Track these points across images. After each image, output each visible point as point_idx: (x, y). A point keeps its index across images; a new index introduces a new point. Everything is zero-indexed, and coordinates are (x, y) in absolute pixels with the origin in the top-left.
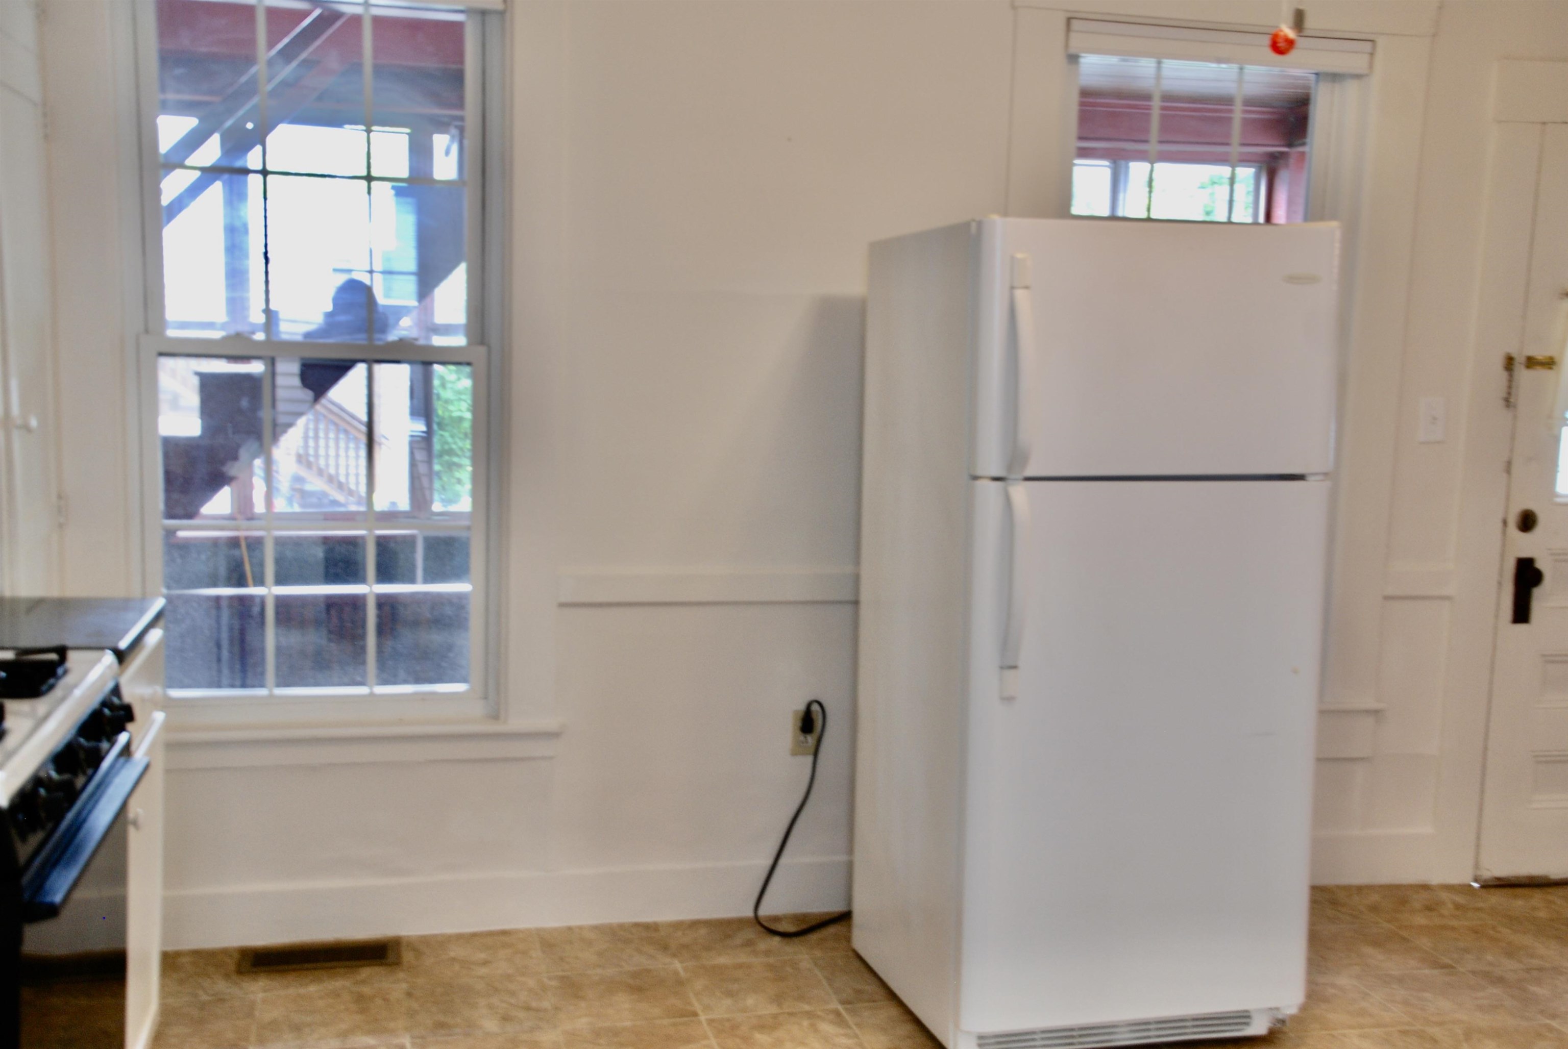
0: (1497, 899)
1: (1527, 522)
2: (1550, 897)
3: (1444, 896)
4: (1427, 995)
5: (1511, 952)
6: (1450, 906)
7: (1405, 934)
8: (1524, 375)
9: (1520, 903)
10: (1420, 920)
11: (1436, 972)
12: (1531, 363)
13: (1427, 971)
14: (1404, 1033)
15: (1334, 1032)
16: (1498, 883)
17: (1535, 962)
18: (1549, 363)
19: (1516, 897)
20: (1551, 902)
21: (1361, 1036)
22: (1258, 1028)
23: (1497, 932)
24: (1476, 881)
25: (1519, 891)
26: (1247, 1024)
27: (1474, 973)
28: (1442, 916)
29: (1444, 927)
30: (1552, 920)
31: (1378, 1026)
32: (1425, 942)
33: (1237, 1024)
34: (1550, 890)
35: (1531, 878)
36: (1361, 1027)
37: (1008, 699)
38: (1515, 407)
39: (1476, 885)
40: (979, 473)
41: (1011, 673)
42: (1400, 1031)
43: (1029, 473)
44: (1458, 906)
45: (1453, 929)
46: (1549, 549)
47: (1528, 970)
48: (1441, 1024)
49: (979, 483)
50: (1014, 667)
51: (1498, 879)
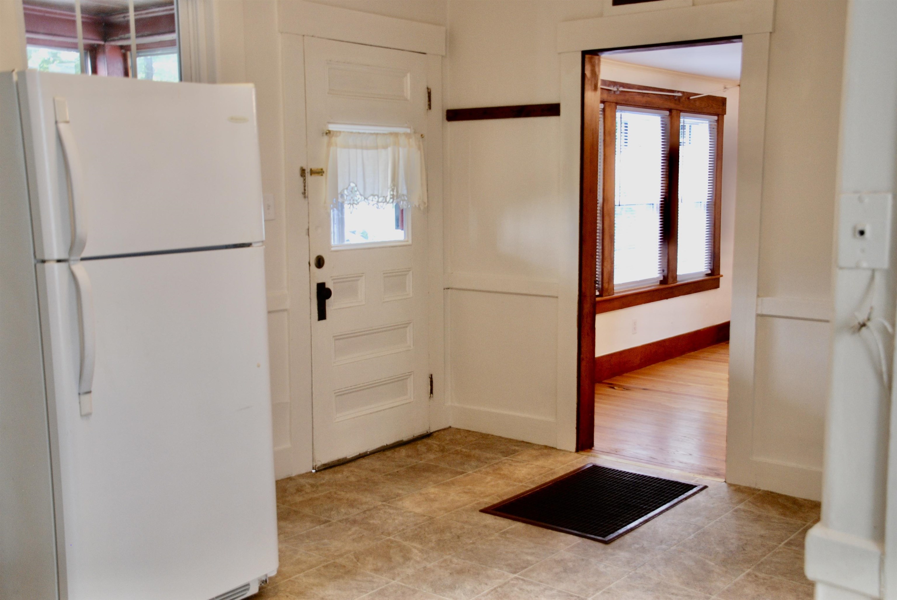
0: (327, 476)
1: (320, 262)
2: (351, 469)
3: (303, 481)
4: (326, 541)
5: (352, 504)
6: (308, 486)
7: (294, 508)
8: (310, 179)
9: (340, 475)
10: (298, 499)
11: (322, 526)
12: (312, 172)
13: (318, 527)
14: (326, 567)
15: (291, 579)
16: (325, 467)
17: (365, 507)
18: (320, 172)
19: (335, 473)
20: (351, 471)
21: (306, 576)
22: (254, 590)
23: (338, 495)
24: (313, 469)
25: (336, 469)
26: (248, 589)
27: (340, 521)
28: (307, 493)
29: (311, 499)
30: (358, 481)
31: (311, 567)
32: (307, 511)
33: (242, 591)
34: (349, 465)
35: (339, 460)
36: (303, 570)
37: (86, 416)
38: (308, 197)
39: (314, 471)
40: (46, 257)
41: (87, 397)
42: (323, 566)
43: (84, 255)
44: (312, 486)
45: (318, 499)
46: (331, 277)
47: (364, 512)
48: (341, 556)
49: (47, 265)
50: (89, 392)
51: (324, 465)
